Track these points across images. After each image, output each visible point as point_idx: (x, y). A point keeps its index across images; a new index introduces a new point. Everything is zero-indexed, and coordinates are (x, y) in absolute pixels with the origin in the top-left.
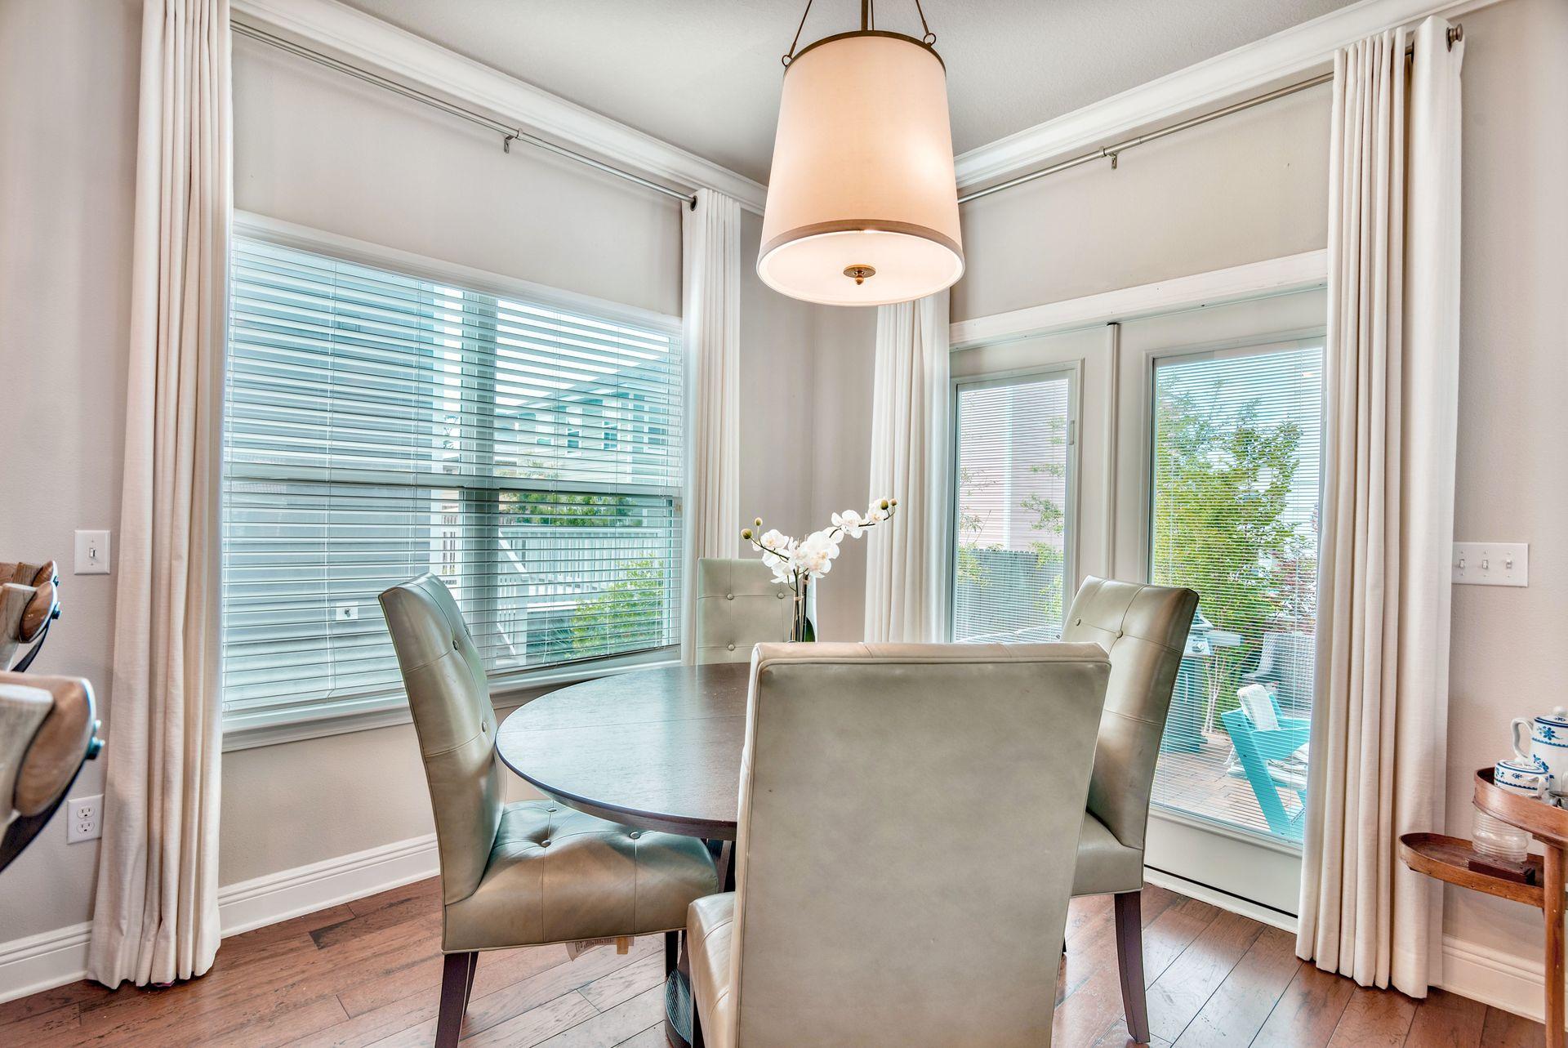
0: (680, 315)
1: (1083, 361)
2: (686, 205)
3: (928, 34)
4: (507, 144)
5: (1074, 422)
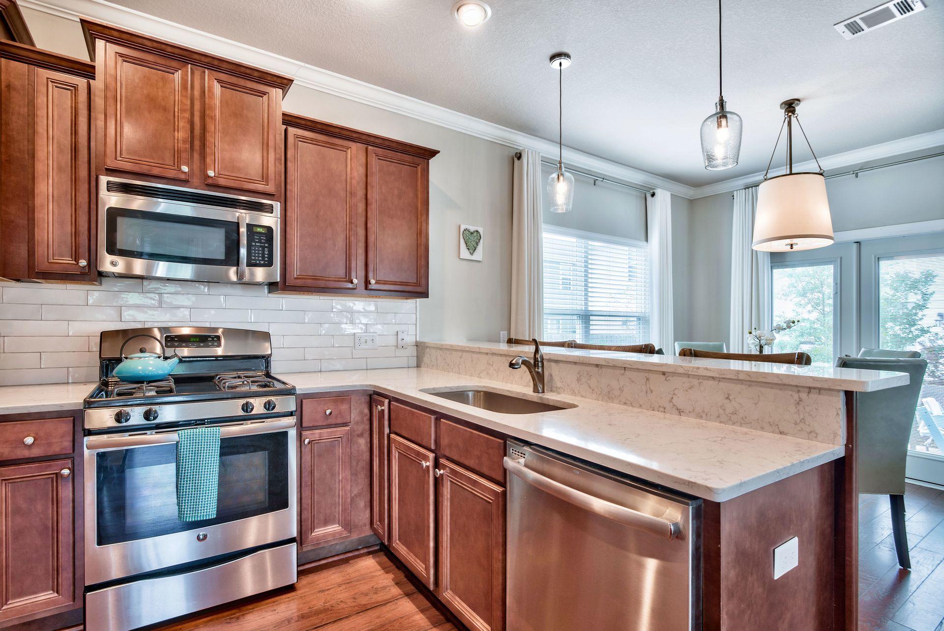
0: (647, 240)
1: (841, 258)
2: (649, 196)
3: (821, 170)
4: (595, 182)
5: (837, 284)
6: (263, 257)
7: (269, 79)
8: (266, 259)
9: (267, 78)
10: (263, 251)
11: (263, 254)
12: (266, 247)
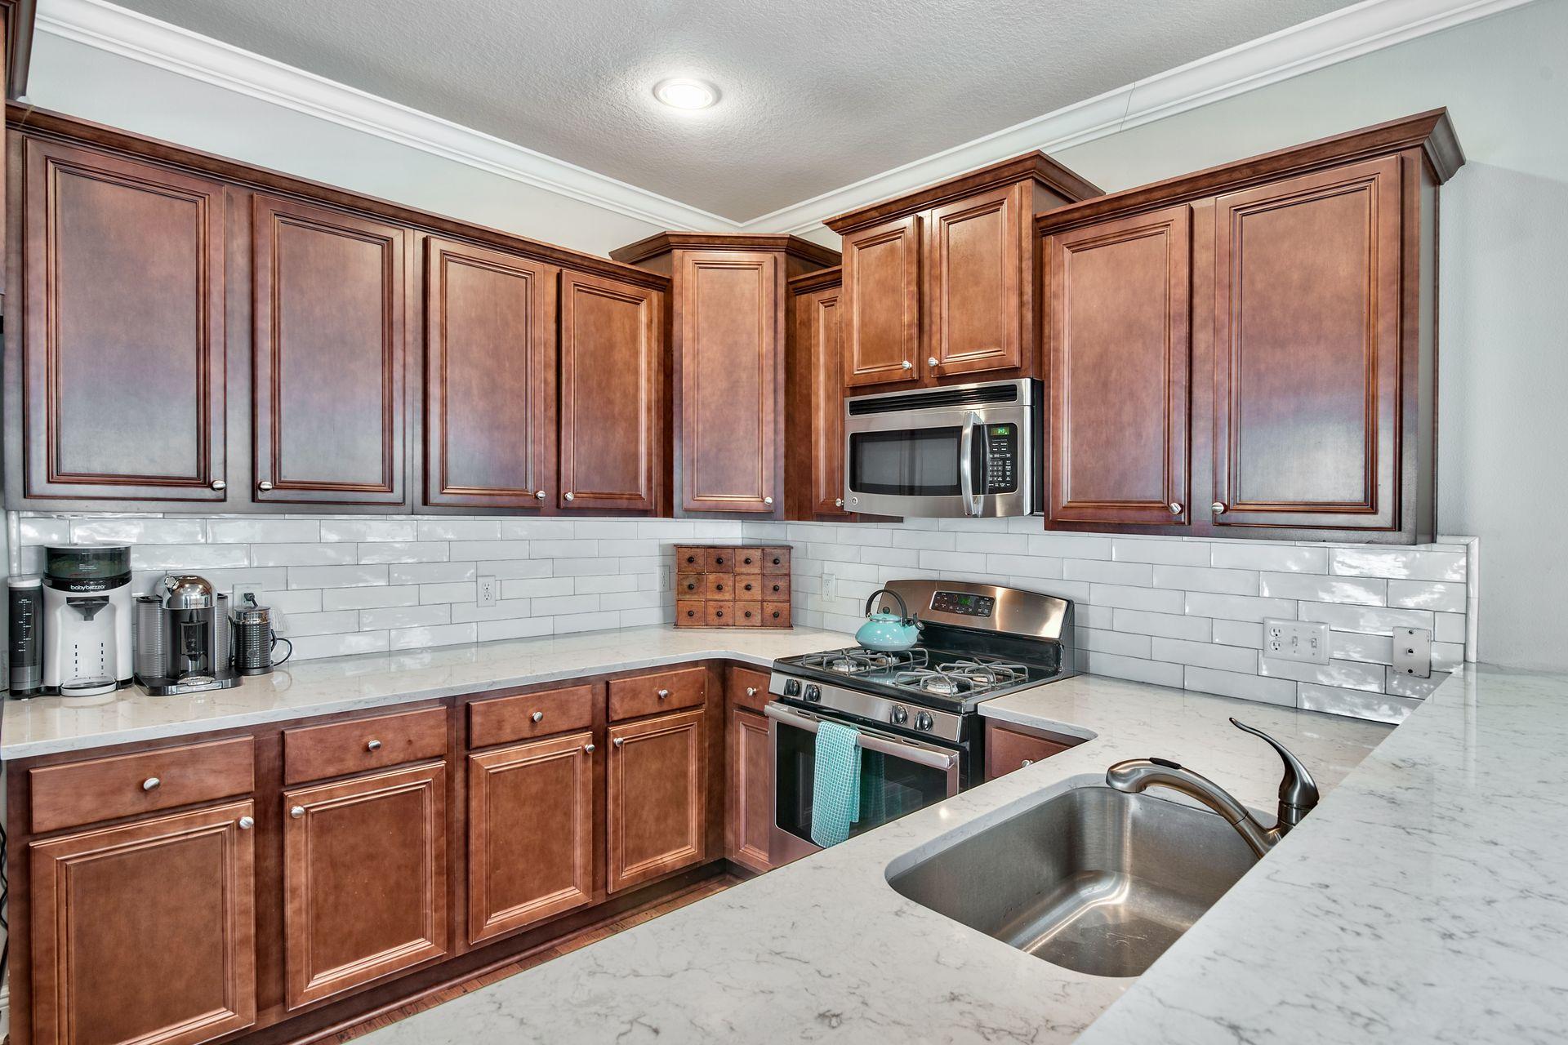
6: (1004, 476)
7: (1006, 174)
8: (1008, 479)
9: (1003, 176)
10: (1004, 465)
11: (1004, 471)
12: (1008, 459)
